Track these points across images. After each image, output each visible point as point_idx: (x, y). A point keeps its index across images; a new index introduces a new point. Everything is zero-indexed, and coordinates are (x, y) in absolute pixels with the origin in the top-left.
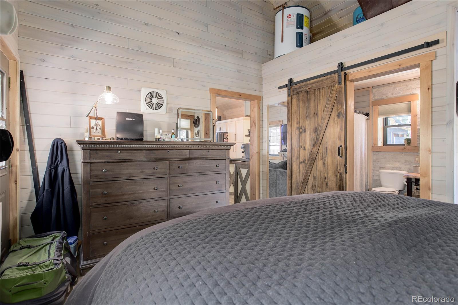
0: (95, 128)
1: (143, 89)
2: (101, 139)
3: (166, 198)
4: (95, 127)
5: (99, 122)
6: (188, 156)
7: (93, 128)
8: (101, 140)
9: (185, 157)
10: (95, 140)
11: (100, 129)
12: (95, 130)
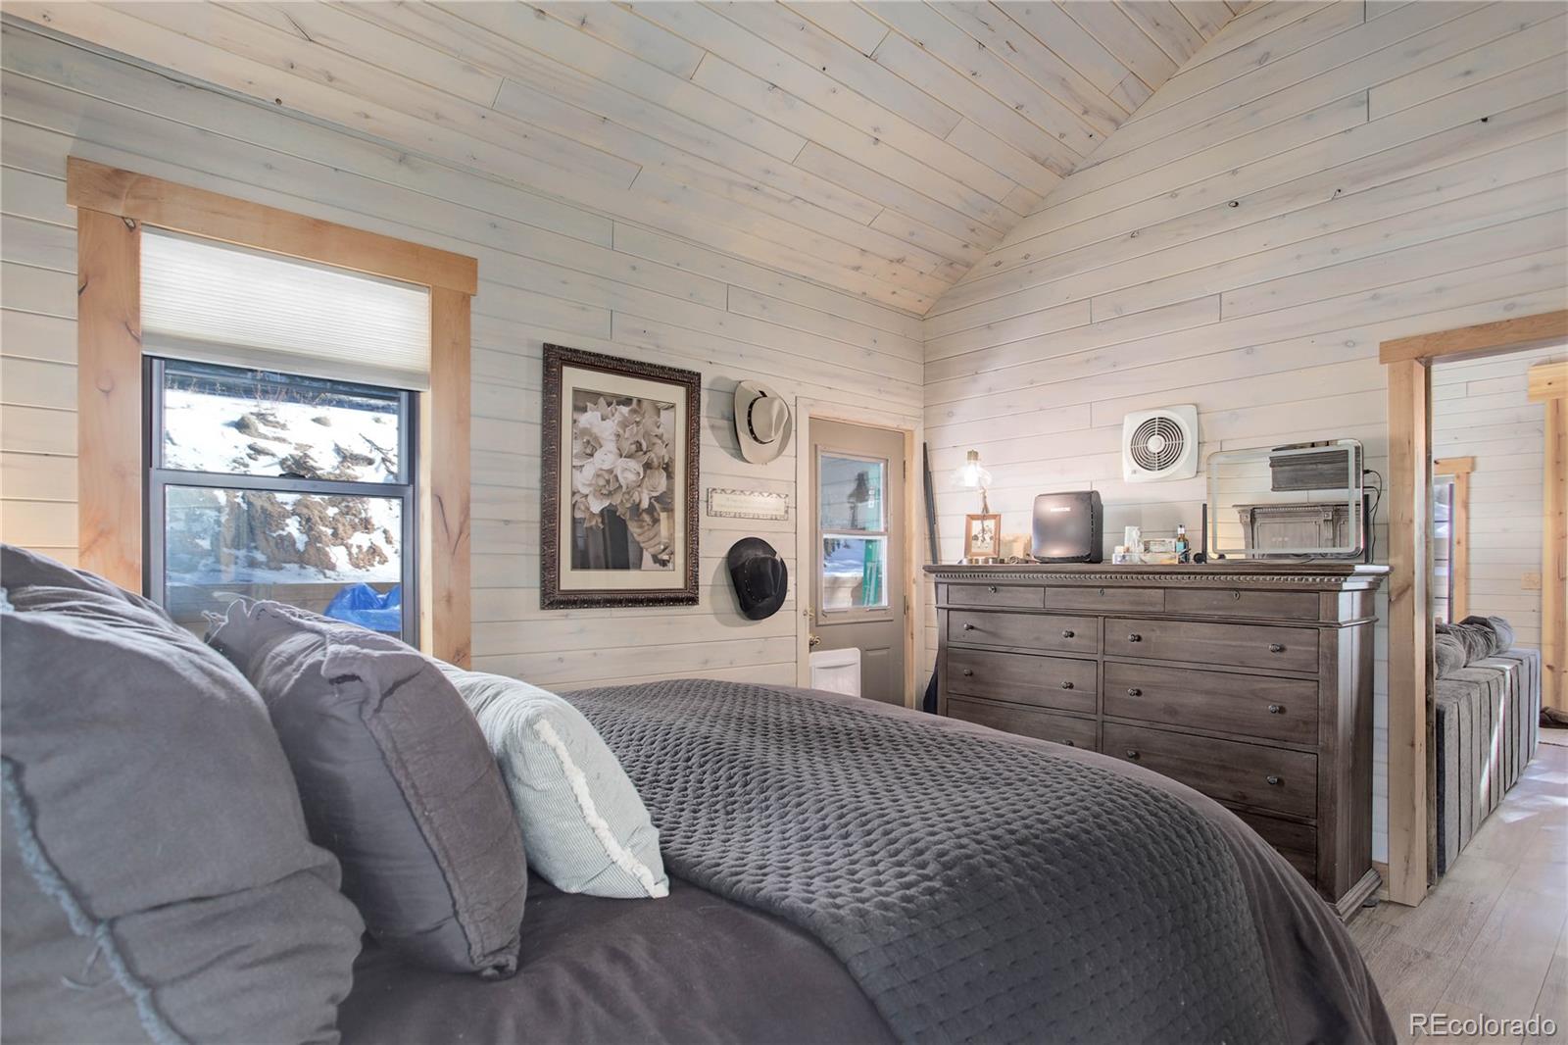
0: (980, 539)
1: (1127, 419)
2: (991, 560)
3: (1093, 717)
4: (980, 536)
5: (990, 524)
6: (1159, 608)
7: (976, 538)
8: (991, 563)
9: (1151, 609)
10: (980, 564)
11: (991, 538)
12: (979, 542)
